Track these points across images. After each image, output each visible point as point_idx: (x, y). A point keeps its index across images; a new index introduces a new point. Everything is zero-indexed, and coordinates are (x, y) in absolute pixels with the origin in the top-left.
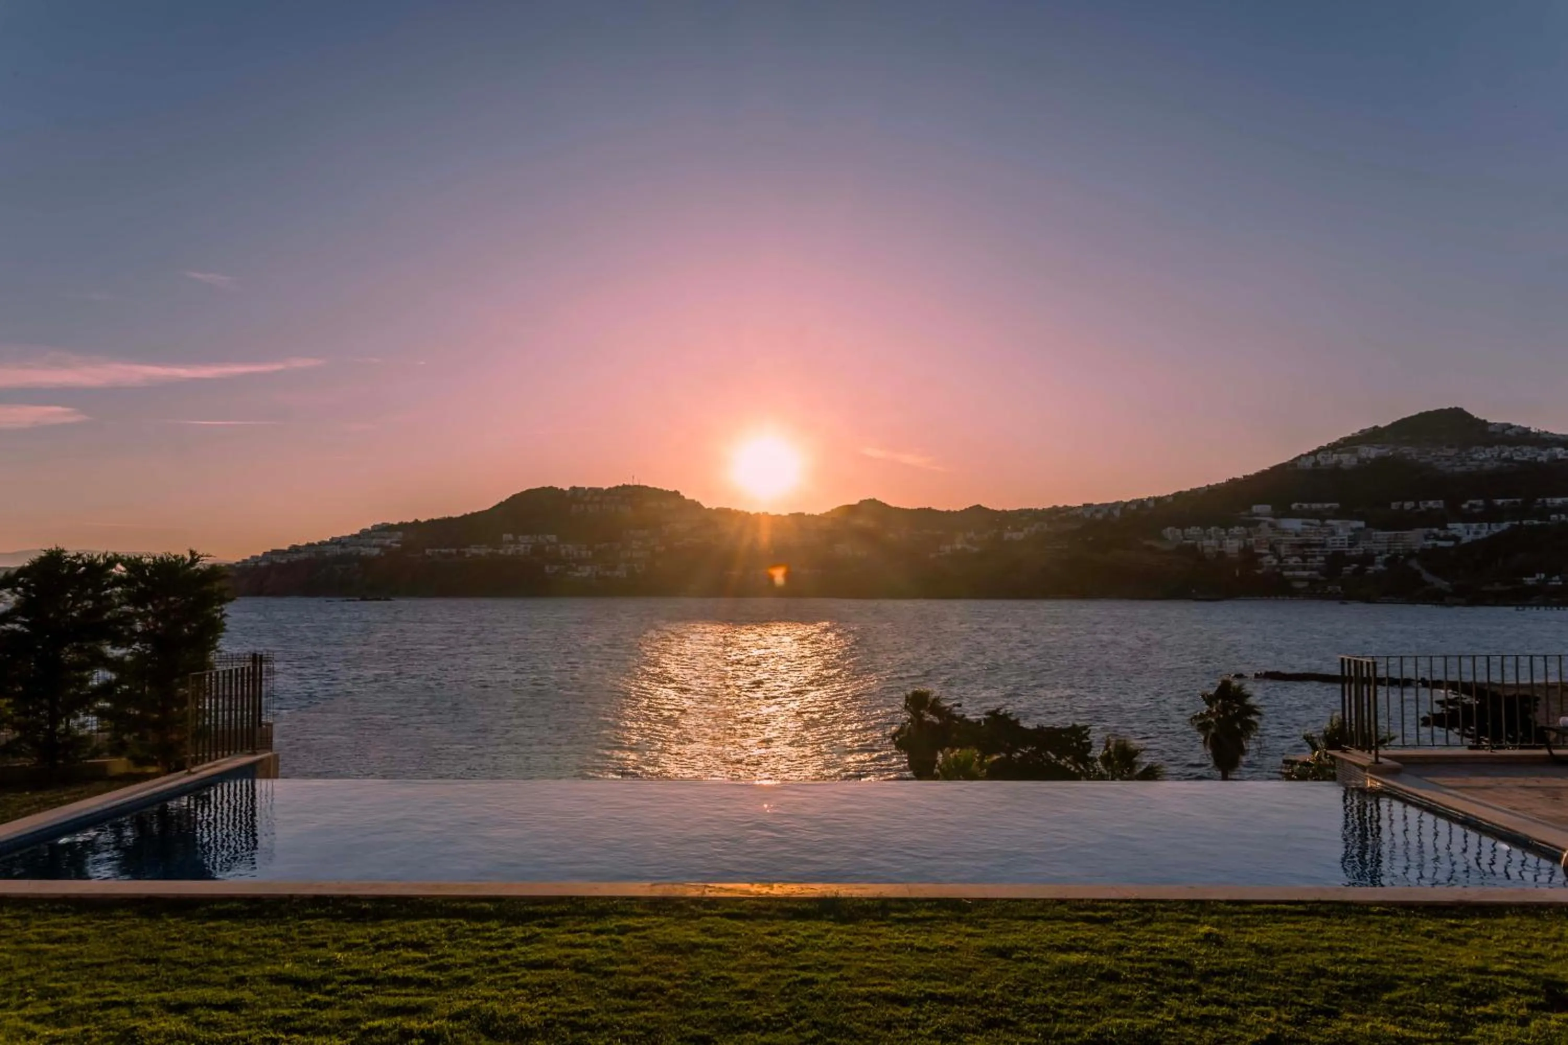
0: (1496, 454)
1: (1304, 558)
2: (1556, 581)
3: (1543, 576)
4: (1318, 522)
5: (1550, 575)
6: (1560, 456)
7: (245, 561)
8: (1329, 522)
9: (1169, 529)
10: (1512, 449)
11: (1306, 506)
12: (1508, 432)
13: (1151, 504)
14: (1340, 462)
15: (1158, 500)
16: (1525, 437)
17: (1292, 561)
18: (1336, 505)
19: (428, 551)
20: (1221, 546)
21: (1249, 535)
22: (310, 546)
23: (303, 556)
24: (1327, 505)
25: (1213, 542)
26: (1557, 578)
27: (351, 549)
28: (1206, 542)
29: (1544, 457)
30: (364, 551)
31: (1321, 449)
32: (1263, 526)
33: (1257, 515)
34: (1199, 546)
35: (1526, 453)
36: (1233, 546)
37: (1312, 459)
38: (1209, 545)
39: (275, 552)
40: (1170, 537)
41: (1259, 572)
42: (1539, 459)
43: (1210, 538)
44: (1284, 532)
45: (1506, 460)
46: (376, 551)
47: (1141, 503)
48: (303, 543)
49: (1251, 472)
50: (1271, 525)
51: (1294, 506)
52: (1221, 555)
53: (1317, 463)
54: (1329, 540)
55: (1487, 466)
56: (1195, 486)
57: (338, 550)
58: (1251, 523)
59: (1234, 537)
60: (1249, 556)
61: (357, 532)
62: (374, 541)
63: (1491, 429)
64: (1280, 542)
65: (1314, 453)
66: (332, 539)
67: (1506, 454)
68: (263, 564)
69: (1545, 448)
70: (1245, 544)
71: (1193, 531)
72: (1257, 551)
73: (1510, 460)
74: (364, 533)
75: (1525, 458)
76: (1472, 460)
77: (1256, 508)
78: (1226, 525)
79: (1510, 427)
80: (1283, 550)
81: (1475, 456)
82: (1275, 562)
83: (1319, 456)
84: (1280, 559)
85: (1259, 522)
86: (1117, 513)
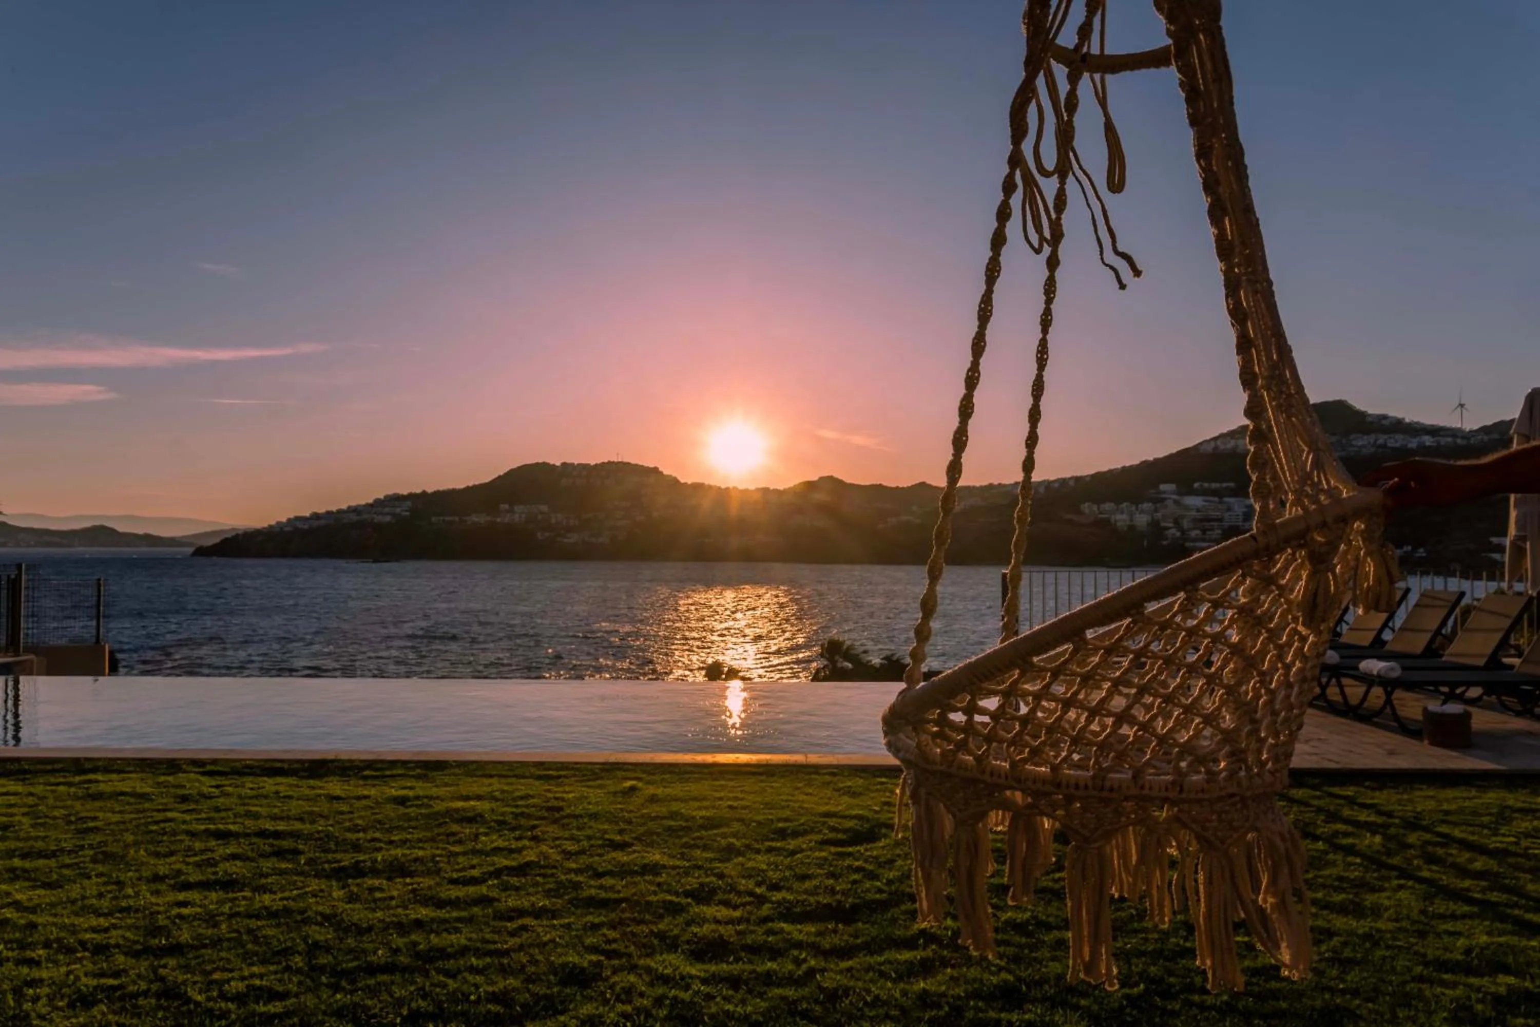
0: (1372, 441)
1: (1204, 531)
2: (1421, 553)
3: (1410, 548)
4: (1216, 499)
5: (1415, 549)
6: (1428, 444)
7: (271, 526)
8: (1226, 499)
9: (1087, 505)
10: (1386, 437)
11: (1206, 485)
12: (1384, 422)
13: (1072, 483)
14: (1237, 446)
15: (1078, 479)
16: (1399, 426)
17: (1194, 533)
18: (1232, 485)
19: (434, 519)
20: (1131, 520)
21: (1156, 510)
22: (328, 513)
23: (323, 522)
24: (1225, 485)
25: (1124, 517)
26: (1421, 550)
27: (365, 516)
28: (1119, 517)
29: (1413, 444)
30: (378, 519)
31: (1222, 436)
32: (1169, 503)
33: (1164, 492)
34: (1113, 520)
35: (1396, 441)
36: (1142, 520)
37: (1212, 444)
38: (1121, 519)
39: (298, 518)
40: (1087, 511)
41: (1165, 543)
42: (1410, 446)
43: (1122, 513)
44: (1187, 508)
45: (1381, 446)
46: (388, 518)
47: (1063, 482)
48: (322, 510)
49: (1161, 454)
50: (1175, 502)
51: (1196, 485)
52: (1132, 528)
53: (1216, 448)
54: (1227, 515)
55: (1364, 451)
56: (1113, 467)
57: (354, 517)
58: (1159, 501)
59: (1142, 512)
60: (1156, 528)
61: (371, 501)
62: (387, 510)
63: (1370, 419)
64: (1183, 517)
65: (1215, 439)
66: (349, 507)
67: (1380, 441)
68: (287, 529)
69: (1415, 436)
70: (1153, 519)
71: (1108, 506)
72: (1163, 524)
73: (1384, 446)
74: (377, 502)
75: (1398, 445)
76: (1352, 446)
77: (1163, 487)
78: (1137, 500)
79: (1385, 417)
80: (1186, 524)
81: (1354, 443)
82: (1178, 534)
83: (1219, 442)
84: (1183, 532)
85: (1165, 499)
86: (1042, 490)
